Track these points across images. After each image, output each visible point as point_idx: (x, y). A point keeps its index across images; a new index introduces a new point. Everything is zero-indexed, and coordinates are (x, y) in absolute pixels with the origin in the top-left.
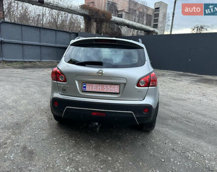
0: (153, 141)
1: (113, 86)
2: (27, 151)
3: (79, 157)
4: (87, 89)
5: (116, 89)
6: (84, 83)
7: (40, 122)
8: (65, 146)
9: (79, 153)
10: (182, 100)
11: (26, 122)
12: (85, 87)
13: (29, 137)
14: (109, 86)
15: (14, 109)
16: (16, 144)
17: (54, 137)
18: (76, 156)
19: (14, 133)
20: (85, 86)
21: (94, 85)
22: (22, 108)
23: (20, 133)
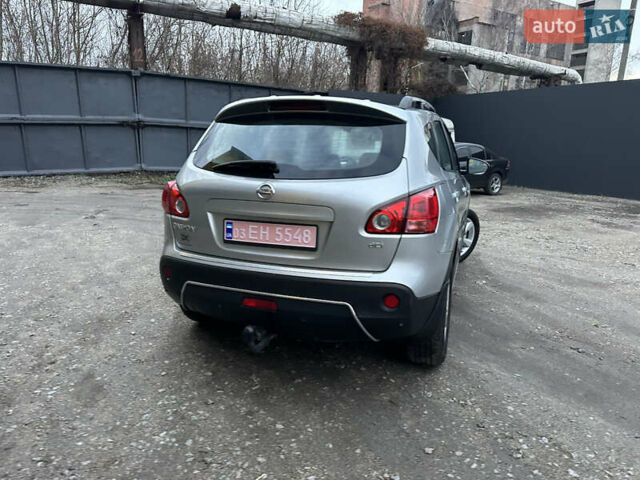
0: (430, 394)
1: (299, 229)
2: (89, 385)
3: (201, 412)
4: (236, 237)
5: (306, 237)
6: (227, 219)
7: (153, 320)
8: (183, 382)
9: (206, 404)
10: (596, 284)
11: (122, 318)
12: (230, 231)
13: (111, 352)
14: (288, 229)
15: (111, 286)
16: (74, 367)
17: (167, 358)
18: (195, 410)
19: (83, 342)
20: (229, 227)
21: (252, 226)
22: (128, 285)
23: (95, 343)
